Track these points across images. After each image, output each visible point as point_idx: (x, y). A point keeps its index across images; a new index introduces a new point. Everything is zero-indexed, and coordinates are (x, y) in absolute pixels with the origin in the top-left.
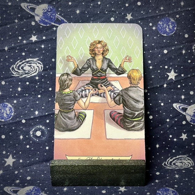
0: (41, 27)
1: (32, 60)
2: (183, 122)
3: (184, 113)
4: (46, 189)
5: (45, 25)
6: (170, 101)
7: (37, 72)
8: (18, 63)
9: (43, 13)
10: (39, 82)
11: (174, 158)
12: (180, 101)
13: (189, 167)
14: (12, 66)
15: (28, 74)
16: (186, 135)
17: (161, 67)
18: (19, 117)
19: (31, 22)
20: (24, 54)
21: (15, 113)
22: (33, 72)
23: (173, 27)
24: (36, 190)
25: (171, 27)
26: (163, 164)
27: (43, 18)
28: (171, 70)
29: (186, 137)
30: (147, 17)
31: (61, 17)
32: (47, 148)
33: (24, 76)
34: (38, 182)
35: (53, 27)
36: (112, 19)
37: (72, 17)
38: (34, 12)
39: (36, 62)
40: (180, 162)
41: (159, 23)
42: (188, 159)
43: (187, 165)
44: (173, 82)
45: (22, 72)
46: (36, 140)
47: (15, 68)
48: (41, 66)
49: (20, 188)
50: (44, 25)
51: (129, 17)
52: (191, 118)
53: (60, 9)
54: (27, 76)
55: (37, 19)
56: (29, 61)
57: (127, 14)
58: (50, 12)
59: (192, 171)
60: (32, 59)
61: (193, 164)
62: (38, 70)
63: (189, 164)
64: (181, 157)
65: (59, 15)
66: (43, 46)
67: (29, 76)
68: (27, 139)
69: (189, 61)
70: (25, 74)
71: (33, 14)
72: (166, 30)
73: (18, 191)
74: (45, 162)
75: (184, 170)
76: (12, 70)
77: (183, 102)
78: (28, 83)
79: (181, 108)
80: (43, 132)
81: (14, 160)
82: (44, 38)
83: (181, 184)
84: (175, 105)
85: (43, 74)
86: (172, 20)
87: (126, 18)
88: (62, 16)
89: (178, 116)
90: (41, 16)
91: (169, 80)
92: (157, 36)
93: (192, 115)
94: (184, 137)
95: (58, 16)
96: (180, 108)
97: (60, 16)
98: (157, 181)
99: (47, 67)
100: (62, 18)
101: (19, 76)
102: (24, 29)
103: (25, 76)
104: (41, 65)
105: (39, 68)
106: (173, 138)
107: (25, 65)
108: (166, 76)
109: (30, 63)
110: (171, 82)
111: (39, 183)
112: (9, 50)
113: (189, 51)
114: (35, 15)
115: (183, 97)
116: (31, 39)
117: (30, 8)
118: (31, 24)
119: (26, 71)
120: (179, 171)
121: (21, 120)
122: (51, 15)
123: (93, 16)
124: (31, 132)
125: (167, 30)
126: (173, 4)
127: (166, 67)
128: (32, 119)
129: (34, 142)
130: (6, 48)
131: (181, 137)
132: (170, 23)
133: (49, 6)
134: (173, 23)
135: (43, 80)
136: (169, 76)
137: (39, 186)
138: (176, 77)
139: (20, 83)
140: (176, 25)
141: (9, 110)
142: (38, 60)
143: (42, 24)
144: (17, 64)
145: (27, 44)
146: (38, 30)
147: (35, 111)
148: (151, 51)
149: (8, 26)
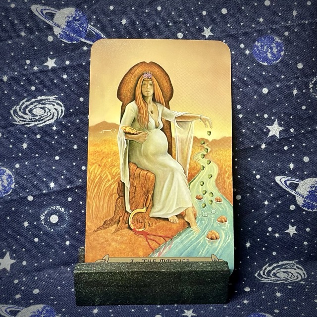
0: (63, 45)
1: (47, 99)
2: (291, 206)
3: (293, 193)
4: (64, 310)
5: (70, 42)
6: (270, 172)
7: (55, 118)
8: (23, 103)
9: (68, 22)
10: (56, 135)
11: (275, 265)
12: (286, 172)
13: (298, 280)
14: (15, 107)
15: (39, 121)
16: (295, 227)
17: (257, 115)
18: (24, 192)
19: (47, 37)
20: (33, 88)
21: (16, 184)
22: (48, 119)
23: (279, 51)
24: (47, 311)
25: (275, 50)
26: (257, 274)
27: (67, 31)
28: (274, 120)
29: (294, 230)
30: (236, 34)
31: (96, 30)
32: (68, 243)
33: (33, 124)
34: (52, 298)
35: (83, 46)
36: (180, 35)
37: (114, 30)
38: (52, 19)
39: (53, 102)
40: (284, 272)
41: (256, 43)
42: (296, 267)
43: (296, 278)
44: (276, 140)
45: (31, 117)
46: (49, 229)
47: (18, 110)
48: (61, 109)
49: (21, 308)
50: (67, 42)
51: (207, 32)
52: (305, 201)
53: (94, 17)
54: (38, 124)
55: (57, 31)
56: (42, 100)
57: (205, 28)
58: (78, 20)
59: (304, 287)
60: (47, 97)
61: (305, 276)
62: (56, 115)
63: (298, 275)
64: (286, 264)
65: (94, 26)
66: (65, 77)
67: (41, 125)
68: (36, 228)
69: (304, 108)
70: (34, 121)
71: (50, 24)
72: (267, 55)
73: (19, 311)
74: (63, 266)
75: (290, 286)
76: (13, 115)
77: (292, 173)
78: (38, 136)
79: (288, 184)
80: (61, 217)
81: (13, 261)
82: (67, 63)
83: (286, 308)
84: (278, 179)
85: (63, 123)
86: (277, 40)
87: (202, 34)
88: (98, 28)
89: (282, 196)
90: (63, 26)
91: (270, 137)
92: (251, 64)
93: (307, 195)
94: (292, 230)
95: (91, 27)
96: (286, 184)
97: (94, 28)
98: (245, 302)
99: (71, 111)
100: (98, 31)
101: (25, 124)
102: (36, 48)
103: (35, 125)
104: (61, 106)
105: (58, 112)
106: (274, 232)
107: (35, 106)
108: (265, 130)
109: (43, 104)
110: (272, 141)
111: (53, 300)
112: (10, 81)
113: (304, 91)
114: (53, 25)
115: (292, 166)
116: (45, 64)
117: (46, 13)
118: (47, 40)
119: (36, 116)
120: (282, 287)
121: (27, 197)
122: (80, 26)
123: (149, 30)
124: (42, 215)
125: (269, 55)
126: (280, 14)
127: (266, 116)
128: (44, 194)
129: (47, 233)
130: (5, 78)
131: (286, 232)
132: (274, 45)
133: (76, 10)
134: (278, 45)
135: (63, 132)
136: (269, 131)
137: (52, 305)
138: (281, 132)
139: (25, 136)
140: (283, 48)
141: (7, 179)
142: (57, 99)
143: (65, 41)
144: (22, 105)
145: (39, 72)
146: (58, 50)
147: (49, 182)
148: (241, 90)
149: (10, 42)
